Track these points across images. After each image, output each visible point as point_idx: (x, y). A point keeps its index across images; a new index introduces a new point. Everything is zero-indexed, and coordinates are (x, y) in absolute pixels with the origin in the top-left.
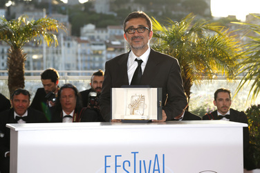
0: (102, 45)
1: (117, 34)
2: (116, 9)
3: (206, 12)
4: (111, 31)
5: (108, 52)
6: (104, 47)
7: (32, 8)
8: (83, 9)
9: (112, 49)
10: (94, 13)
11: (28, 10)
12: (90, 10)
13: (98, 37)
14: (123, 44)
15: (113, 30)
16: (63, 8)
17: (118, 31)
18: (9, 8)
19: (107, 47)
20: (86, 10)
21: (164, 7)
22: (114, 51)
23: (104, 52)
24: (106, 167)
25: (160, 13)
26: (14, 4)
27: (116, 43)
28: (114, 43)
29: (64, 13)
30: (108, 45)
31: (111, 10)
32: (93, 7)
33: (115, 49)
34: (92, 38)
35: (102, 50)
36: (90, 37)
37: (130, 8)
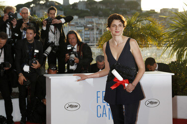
0: (82, 27)
1: (90, 21)
2: (90, 7)
3: (138, 8)
4: (87, 19)
5: (85, 30)
6: (83, 28)
7: (44, 7)
8: (72, 7)
9: (87, 29)
10: (77, 9)
11: (42, 9)
12: (75, 8)
13: (80, 23)
14: (93, 26)
15: (88, 19)
16: (61, 7)
17: (90, 19)
18: (32, 8)
19: (85, 28)
20: (73, 8)
21: (115, 6)
22: (88, 30)
23: (83, 31)
24: (97, 97)
25: (113, 9)
26: (35, 5)
27: (90, 26)
28: (88, 26)
29: (61, 10)
30: (85, 27)
31: (87, 8)
32: (77, 6)
33: (89, 29)
34: (77, 23)
35: (82, 30)
36: (75, 22)
37: (97, 7)
